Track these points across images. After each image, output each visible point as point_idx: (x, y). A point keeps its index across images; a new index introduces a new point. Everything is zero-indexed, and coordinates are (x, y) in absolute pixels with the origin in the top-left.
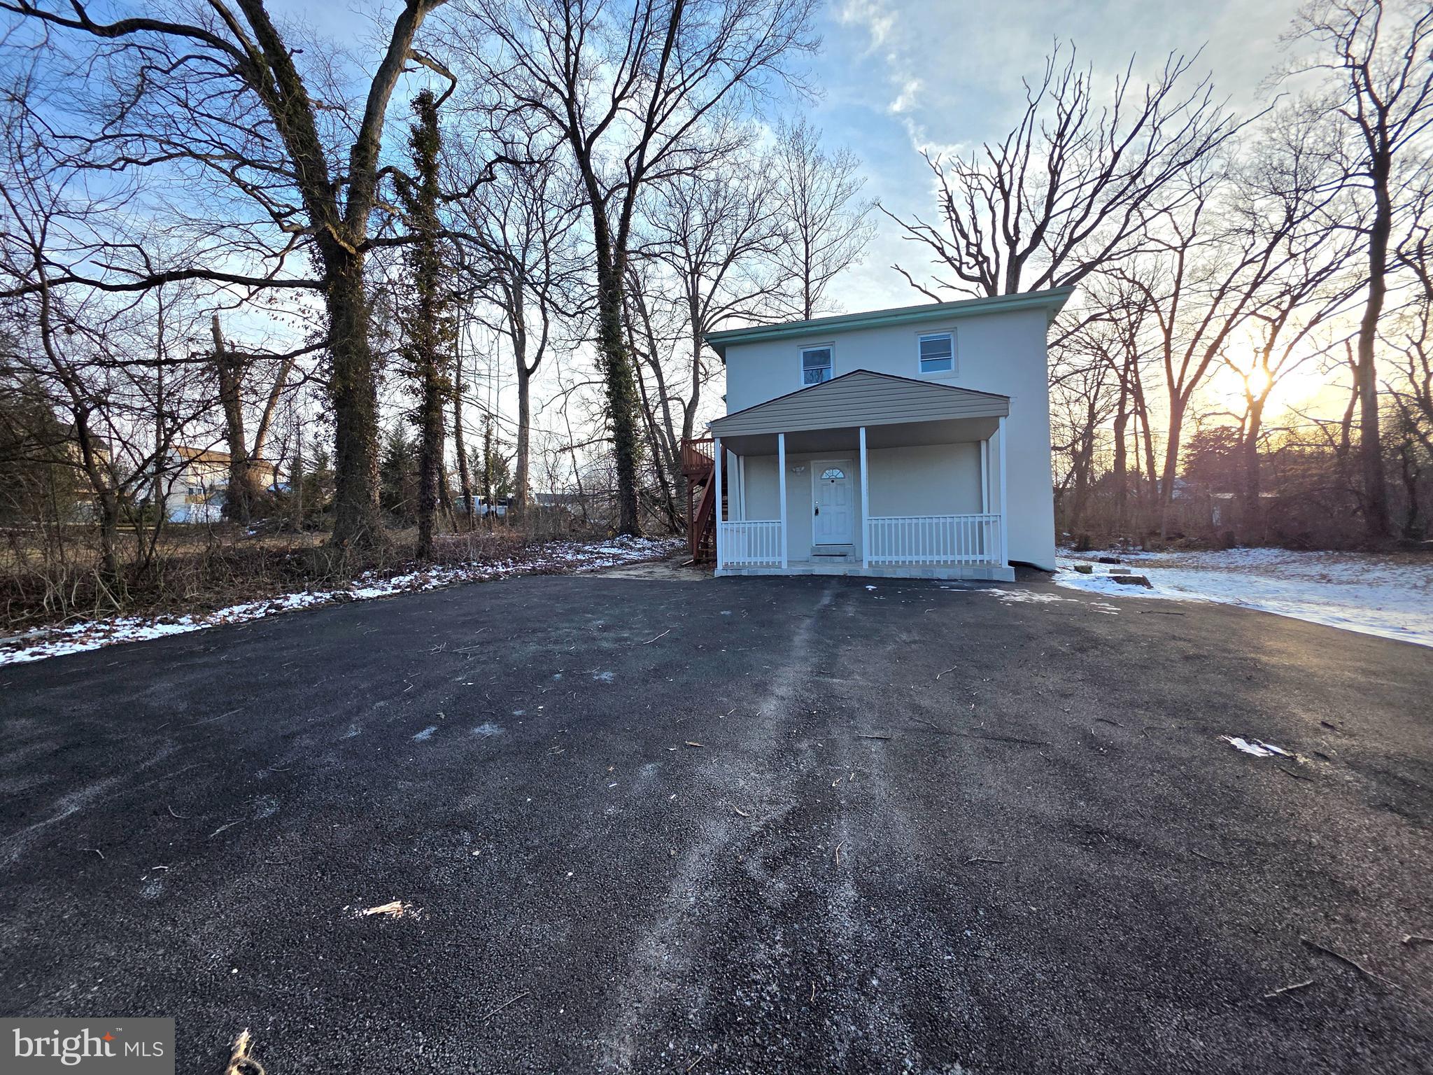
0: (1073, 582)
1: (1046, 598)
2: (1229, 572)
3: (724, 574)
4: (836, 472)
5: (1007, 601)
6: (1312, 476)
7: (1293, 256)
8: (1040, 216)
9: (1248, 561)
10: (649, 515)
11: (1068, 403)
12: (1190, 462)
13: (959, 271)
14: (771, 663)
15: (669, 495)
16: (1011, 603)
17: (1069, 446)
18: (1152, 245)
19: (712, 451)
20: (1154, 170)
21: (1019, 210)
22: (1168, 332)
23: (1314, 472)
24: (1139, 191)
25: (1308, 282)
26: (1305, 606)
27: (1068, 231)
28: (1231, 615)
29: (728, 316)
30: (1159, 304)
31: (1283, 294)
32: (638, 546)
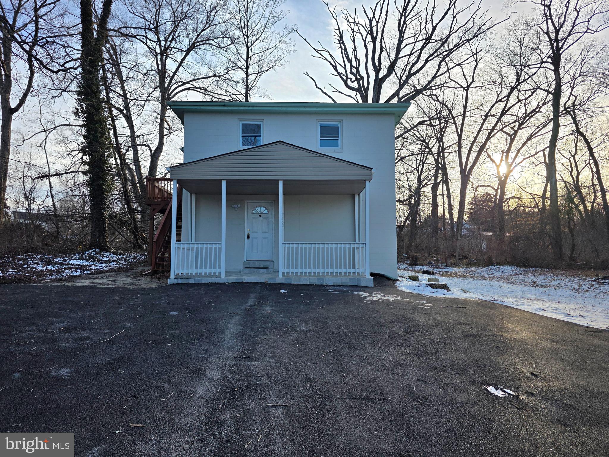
0: (407, 287)
1: (391, 298)
2: (490, 280)
3: (176, 282)
4: (263, 209)
5: (369, 301)
6: (529, 225)
7: (520, 101)
8: (393, 57)
9: (499, 274)
10: (117, 233)
11: (407, 173)
12: (471, 213)
13: (346, 83)
14: (206, 352)
15: (135, 219)
16: (371, 301)
17: (407, 200)
18: (453, 84)
19: (171, 187)
20: (453, 41)
21: (381, 51)
22: (460, 136)
23: (530, 222)
24: (446, 51)
25: (526, 116)
26: (525, 301)
27: (408, 68)
28: (489, 308)
29: (188, 89)
30: (456, 119)
31: (515, 122)
32: (105, 259)
